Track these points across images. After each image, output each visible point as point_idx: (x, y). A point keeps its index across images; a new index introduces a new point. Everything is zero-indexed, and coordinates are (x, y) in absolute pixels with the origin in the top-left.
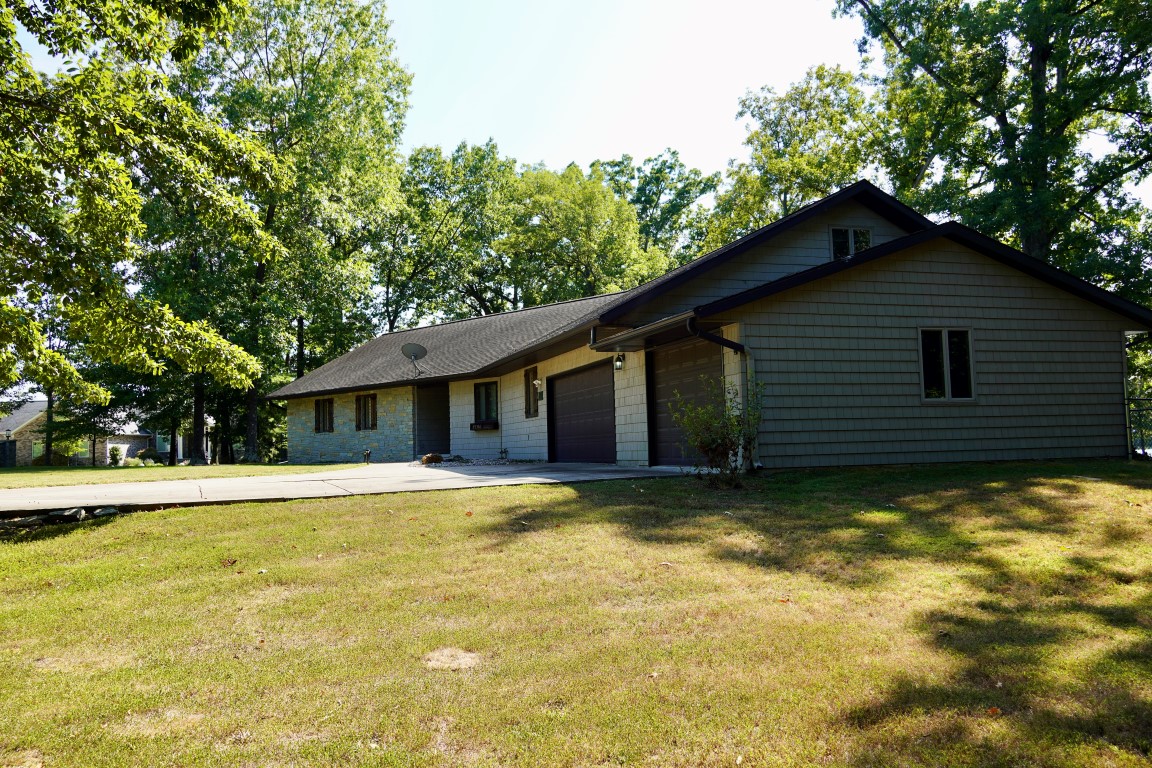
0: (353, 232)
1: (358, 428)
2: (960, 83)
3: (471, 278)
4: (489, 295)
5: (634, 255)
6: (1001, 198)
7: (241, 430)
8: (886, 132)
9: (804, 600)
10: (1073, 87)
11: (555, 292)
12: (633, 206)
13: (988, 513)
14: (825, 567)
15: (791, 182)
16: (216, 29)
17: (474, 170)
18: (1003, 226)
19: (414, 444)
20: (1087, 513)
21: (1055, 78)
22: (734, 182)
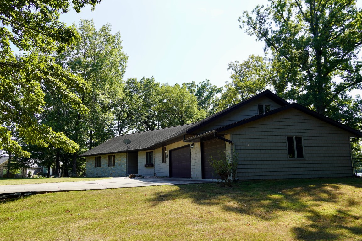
0: (109, 104)
1: (109, 166)
2: (295, 61)
3: (145, 119)
4: (150, 124)
5: (196, 112)
6: (309, 95)
7: (71, 166)
8: (273, 75)
9: (254, 225)
10: (329, 63)
11: (171, 123)
12: (196, 97)
13: (311, 195)
14: (260, 213)
15: (244, 89)
16: (71, 44)
17: (147, 86)
18: (310, 104)
19: (127, 171)
20: (342, 195)
21: (323, 60)
22: (227, 89)
